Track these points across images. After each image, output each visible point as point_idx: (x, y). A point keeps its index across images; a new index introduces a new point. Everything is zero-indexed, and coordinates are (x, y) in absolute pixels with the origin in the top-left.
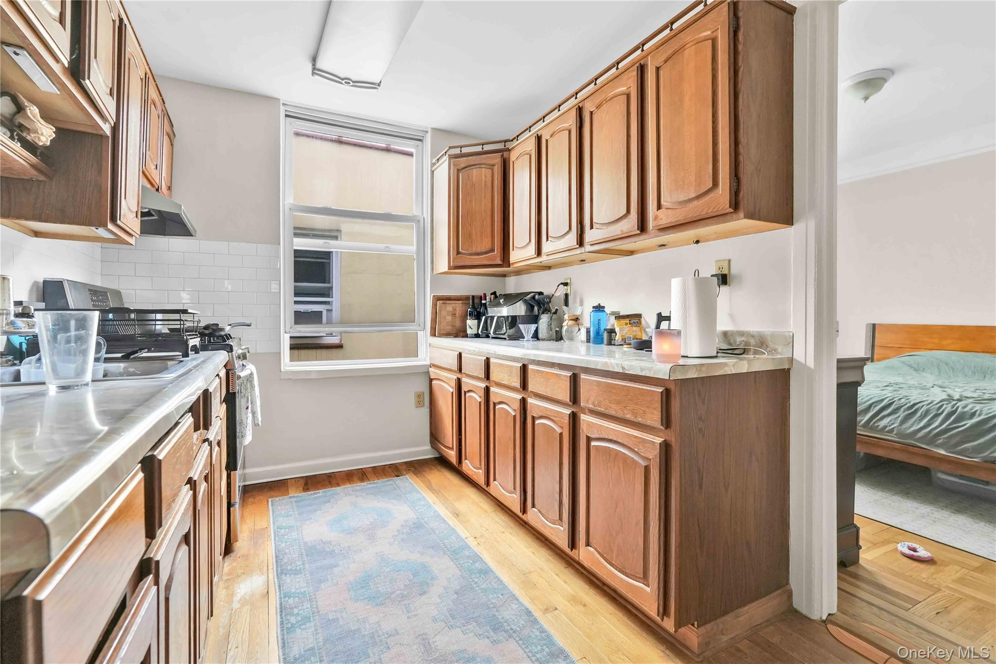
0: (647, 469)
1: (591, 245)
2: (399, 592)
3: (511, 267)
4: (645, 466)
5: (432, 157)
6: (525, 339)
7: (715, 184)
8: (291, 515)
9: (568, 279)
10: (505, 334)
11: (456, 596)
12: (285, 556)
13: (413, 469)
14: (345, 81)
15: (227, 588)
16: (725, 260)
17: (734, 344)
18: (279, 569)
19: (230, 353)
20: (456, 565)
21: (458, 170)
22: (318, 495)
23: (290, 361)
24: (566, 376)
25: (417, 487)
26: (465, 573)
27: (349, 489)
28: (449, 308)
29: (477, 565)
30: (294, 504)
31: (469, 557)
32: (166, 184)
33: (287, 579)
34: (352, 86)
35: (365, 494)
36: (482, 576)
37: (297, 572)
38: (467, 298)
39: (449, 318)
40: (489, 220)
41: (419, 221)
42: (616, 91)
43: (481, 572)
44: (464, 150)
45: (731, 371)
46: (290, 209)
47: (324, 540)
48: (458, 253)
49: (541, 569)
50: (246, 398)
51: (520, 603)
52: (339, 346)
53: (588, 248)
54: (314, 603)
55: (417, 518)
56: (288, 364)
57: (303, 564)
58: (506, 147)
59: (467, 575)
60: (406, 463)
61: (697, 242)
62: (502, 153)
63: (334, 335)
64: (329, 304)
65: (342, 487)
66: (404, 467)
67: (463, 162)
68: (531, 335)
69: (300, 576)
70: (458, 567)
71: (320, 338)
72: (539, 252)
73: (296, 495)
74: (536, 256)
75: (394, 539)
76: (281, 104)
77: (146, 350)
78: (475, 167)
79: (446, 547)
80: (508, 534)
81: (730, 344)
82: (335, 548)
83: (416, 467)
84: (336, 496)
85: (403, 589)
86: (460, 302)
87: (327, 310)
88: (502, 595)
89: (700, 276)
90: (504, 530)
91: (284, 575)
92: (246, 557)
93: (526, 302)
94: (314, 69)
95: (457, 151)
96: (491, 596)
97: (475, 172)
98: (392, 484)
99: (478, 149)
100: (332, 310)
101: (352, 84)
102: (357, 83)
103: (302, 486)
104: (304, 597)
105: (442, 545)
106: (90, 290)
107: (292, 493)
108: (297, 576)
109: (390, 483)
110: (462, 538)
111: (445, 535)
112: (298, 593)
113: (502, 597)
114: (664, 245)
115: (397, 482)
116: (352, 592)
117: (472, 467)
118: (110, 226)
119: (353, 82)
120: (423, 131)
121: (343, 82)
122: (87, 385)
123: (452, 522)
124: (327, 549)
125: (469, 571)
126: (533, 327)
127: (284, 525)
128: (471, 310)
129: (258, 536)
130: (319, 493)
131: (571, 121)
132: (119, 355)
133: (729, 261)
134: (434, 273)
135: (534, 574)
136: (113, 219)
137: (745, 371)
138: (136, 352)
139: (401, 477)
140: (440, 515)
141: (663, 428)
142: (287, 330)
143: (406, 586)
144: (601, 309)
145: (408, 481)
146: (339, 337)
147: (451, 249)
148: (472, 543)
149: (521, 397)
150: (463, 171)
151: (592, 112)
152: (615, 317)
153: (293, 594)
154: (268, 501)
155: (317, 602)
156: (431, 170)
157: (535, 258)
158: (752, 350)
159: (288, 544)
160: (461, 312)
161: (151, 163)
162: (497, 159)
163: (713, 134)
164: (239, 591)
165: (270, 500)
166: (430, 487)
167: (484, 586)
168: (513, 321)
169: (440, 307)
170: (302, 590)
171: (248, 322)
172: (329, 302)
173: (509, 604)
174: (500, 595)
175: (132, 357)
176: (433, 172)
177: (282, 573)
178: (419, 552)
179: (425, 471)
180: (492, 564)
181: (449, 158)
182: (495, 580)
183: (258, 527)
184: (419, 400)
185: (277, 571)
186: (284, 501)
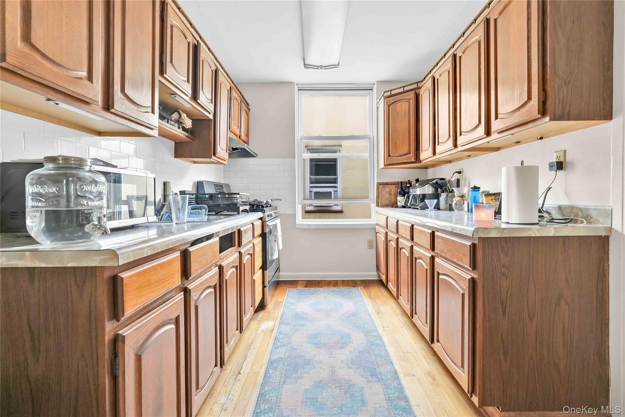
0: (463, 295)
1: (461, 146)
2: (330, 344)
3: (422, 163)
4: (462, 294)
5: (377, 99)
6: (429, 209)
7: (529, 98)
8: (295, 298)
9: (461, 169)
10: (418, 206)
11: (358, 353)
12: (285, 316)
13: (364, 284)
14: (320, 67)
15: (258, 324)
16: (562, 150)
17: (566, 215)
18: (281, 321)
19: (264, 214)
20: (366, 338)
21: (389, 105)
22: (310, 290)
23: (302, 219)
24: (428, 233)
25: (362, 294)
26: (369, 344)
27: (326, 290)
28: (387, 190)
29: (378, 341)
30: (297, 293)
31: (375, 336)
32: (244, 133)
33: (283, 326)
34: (324, 69)
35: (333, 293)
36: (378, 347)
37: (287, 324)
38: (398, 183)
39: (387, 196)
40: (407, 134)
41: (370, 138)
42: (473, 40)
43: (378, 345)
44: (393, 92)
45: (535, 234)
46: (301, 139)
47: (305, 312)
48: (389, 156)
49: (416, 353)
50: (274, 236)
51: (393, 366)
52: (341, 212)
53: (460, 148)
54: (290, 339)
55: (355, 311)
56: (300, 220)
57: (292, 321)
58: (418, 86)
59: (370, 345)
60: (361, 280)
61: (541, 138)
62: (415, 91)
63: (339, 205)
64: (336, 187)
65: (323, 288)
66: (360, 282)
67: (392, 99)
68: (433, 207)
69: (288, 326)
70: (366, 340)
71: (330, 207)
72: (434, 153)
73: (300, 289)
74: (432, 155)
75: (339, 319)
76: (295, 85)
77: (226, 211)
78: (399, 102)
79: (365, 328)
80: (405, 329)
81: (564, 215)
82: (308, 317)
83: (366, 284)
84: (318, 292)
85: (333, 344)
86: (394, 186)
87: (334, 191)
88: (385, 360)
89: (524, 165)
90: (403, 326)
91: (282, 324)
92: (269, 313)
93: (432, 185)
94: (305, 65)
95: (389, 94)
96: (378, 359)
97: (398, 105)
98: (349, 291)
99: (401, 90)
100: (337, 191)
101: (324, 68)
102: (326, 67)
103: (304, 285)
104: (286, 336)
105: (362, 327)
106: (214, 185)
107: (299, 287)
108: (287, 326)
109: (349, 290)
110: (375, 326)
111: (367, 322)
112: (285, 333)
113: (384, 361)
114: (519, 142)
115: (352, 290)
116: (308, 339)
117: (392, 286)
118: (213, 157)
119: (324, 67)
120: (372, 84)
121: (319, 68)
122: (185, 223)
123: (374, 315)
124: (305, 317)
125: (371, 343)
126: (435, 201)
127: (290, 301)
128: (400, 191)
129: (278, 304)
130: (311, 289)
131: (449, 66)
132: (214, 213)
133: (565, 151)
134: (379, 169)
135: (410, 354)
136: (214, 155)
137: (552, 235)
138: (221, 212)
139: (356, 288)
140: (368, 311)
141: (471, 270)
142: (300, 203)
143: (335, 342)
144: (475, 189)
145: (360, 291)
146: (341, 207)
147: (385, 154)
148: (380, 330)
149: (411, 245)
150: (392, 105)
151: (460, 57)
152: (485, 195)
153: (283, 333)
154: (287, 289)
155: (291, 339)
156: (377, 106)
157: (432, 156)
158: (579, 221)
159: (289, 310)
160: (394, 192)
161: (234, 126)
162: (412, 95)
163: (528, 62)
164: (262, 326)
165: (288, 289)
166: (370, 296)
167: (376, 353)
168: (424, 197)
169: (381, 189)
170: (287, 333)
171: (280, 199)
172: (336, 186)
173: (386, 365)
174: (383, 359)
175: (219, 214)
176: (378, 108)
177: (281, 323)
178: (349, 327)
179: (370, 286)
180: (386, 342)
181: (384, 99)
182: (384, 351)
183: (279, 300)
184: (370, 244)
185: (280, 321)
186: (294, 291)
